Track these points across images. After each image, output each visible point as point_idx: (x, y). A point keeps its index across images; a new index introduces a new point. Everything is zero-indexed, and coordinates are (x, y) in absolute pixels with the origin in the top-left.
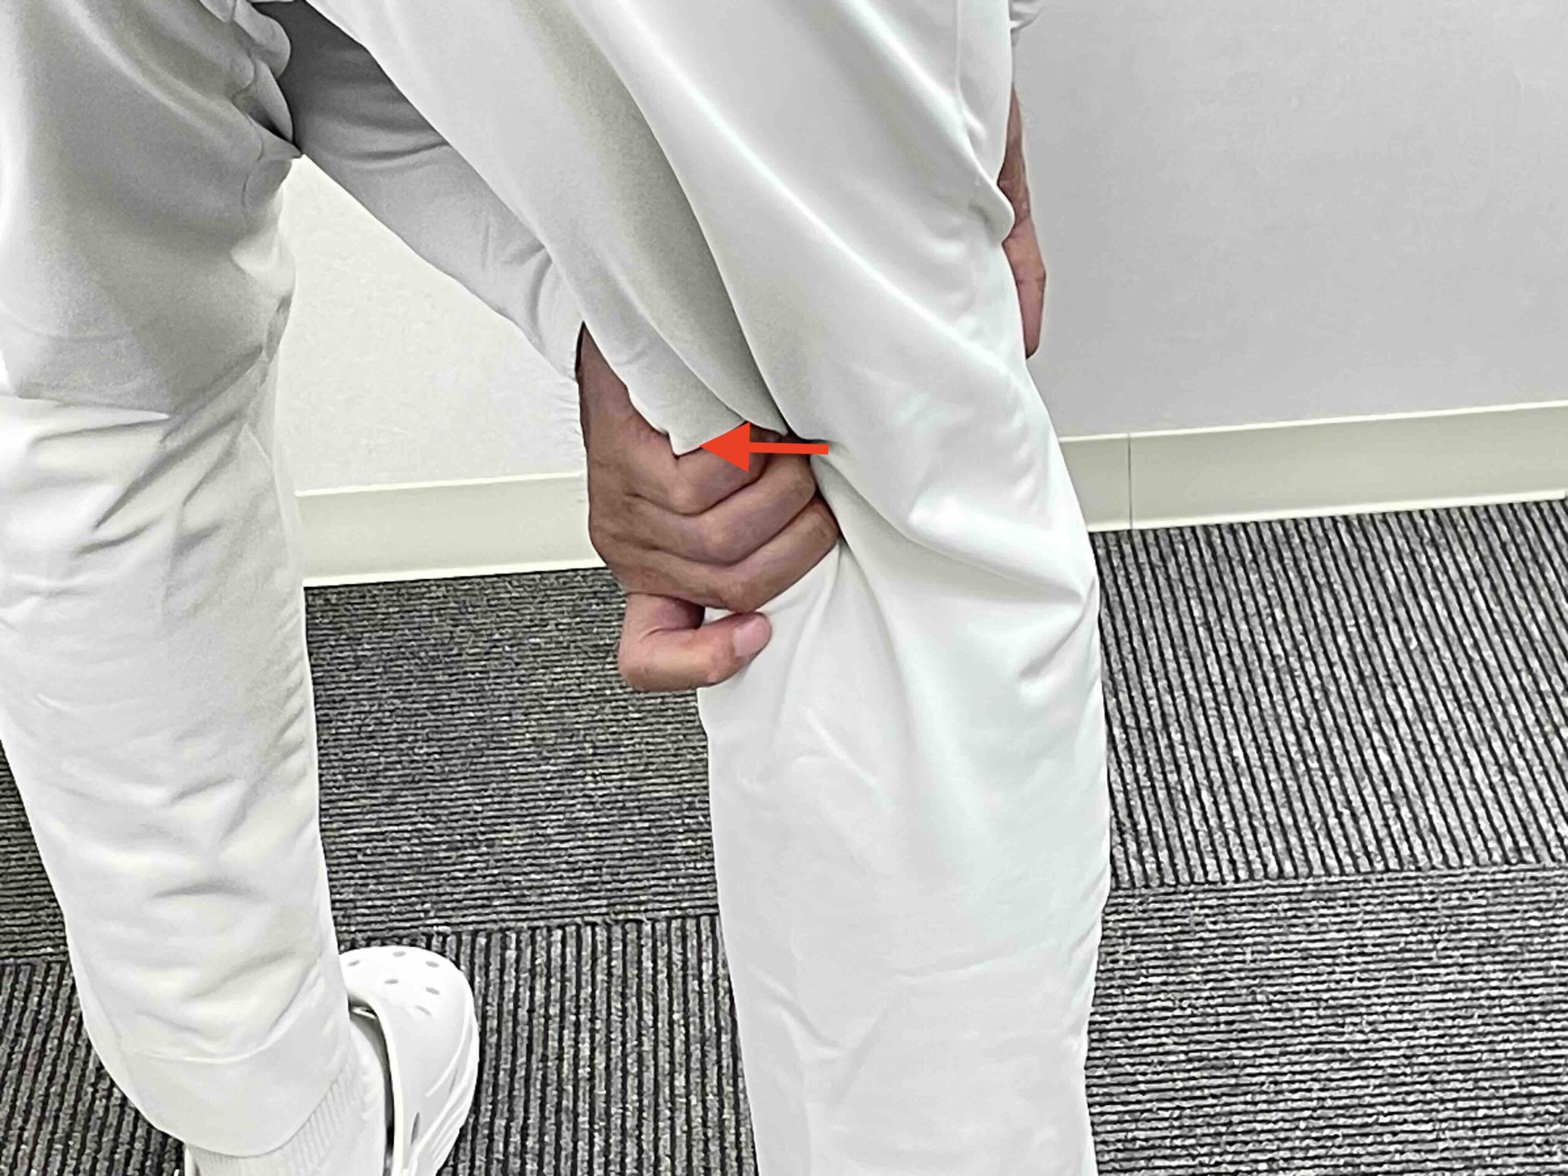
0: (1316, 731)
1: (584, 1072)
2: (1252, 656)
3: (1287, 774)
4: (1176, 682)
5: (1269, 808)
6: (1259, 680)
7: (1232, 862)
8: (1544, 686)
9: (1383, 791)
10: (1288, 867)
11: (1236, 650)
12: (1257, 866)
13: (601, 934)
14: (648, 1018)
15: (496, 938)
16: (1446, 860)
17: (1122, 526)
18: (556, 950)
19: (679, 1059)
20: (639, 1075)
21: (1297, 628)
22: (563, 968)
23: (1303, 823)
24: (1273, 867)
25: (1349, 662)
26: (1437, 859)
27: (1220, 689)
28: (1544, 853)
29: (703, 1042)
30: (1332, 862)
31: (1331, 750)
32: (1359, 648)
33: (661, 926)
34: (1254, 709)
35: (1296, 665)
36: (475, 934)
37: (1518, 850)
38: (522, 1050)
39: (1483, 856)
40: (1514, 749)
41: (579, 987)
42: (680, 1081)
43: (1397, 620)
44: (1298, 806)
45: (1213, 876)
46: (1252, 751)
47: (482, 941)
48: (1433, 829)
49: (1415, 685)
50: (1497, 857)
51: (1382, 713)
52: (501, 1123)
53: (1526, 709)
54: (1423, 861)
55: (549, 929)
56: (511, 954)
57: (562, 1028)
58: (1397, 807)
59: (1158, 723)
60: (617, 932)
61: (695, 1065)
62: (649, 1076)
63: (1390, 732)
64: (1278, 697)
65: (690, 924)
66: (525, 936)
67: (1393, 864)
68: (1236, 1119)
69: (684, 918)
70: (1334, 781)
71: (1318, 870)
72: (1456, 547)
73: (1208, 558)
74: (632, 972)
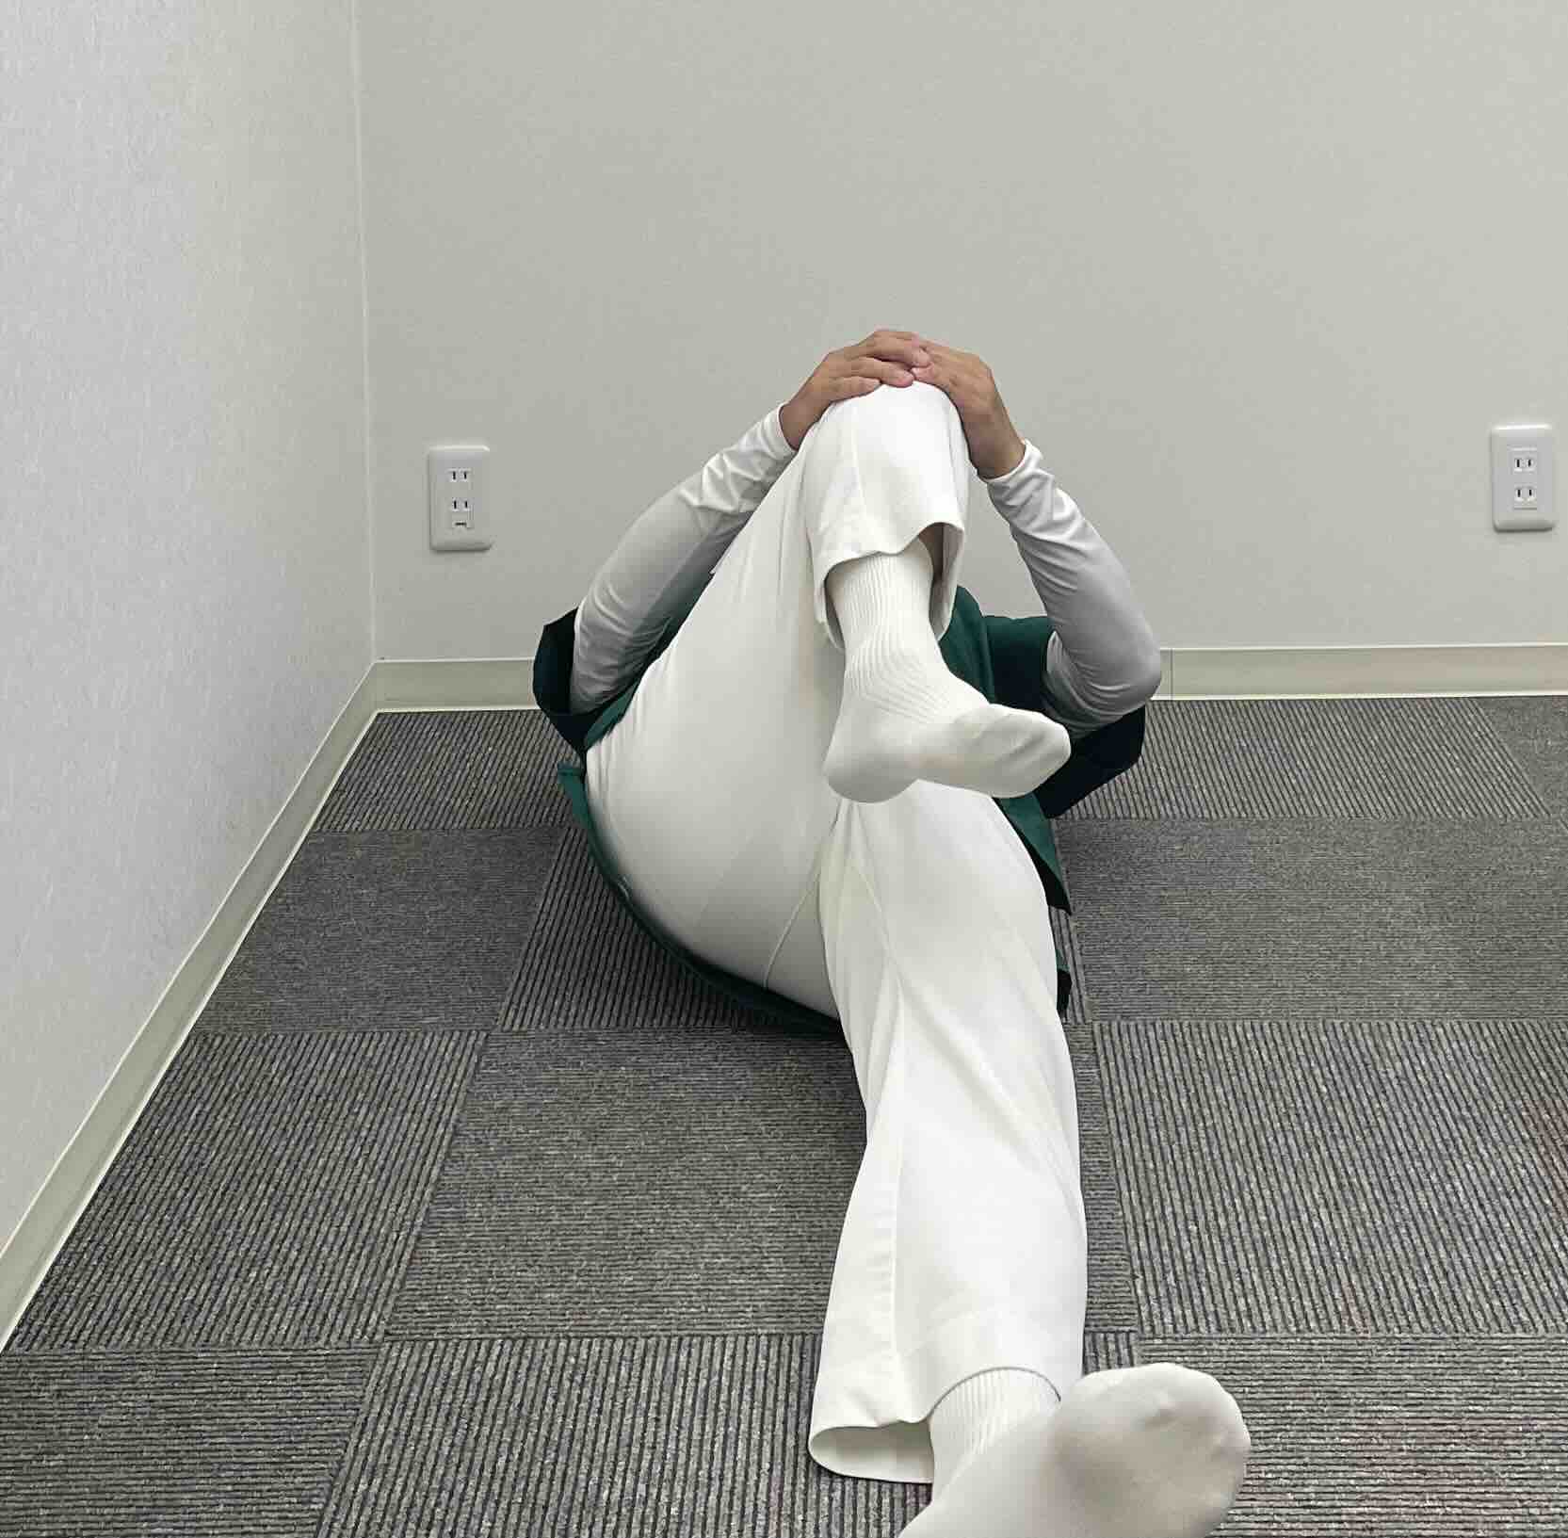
3: (1246, 785)
4: (1192, 752)
5: (1235, 795)
6: (1234, 754)
8: (1375, 760)
9: (1292, 792)
10: (1244, 815)
12: (1229, 814)
16: (1320, 816)
17: (1169, 698)
21: (1254, 737)
23: (1252, 801)
25: (1279, 749)
26: (1316, 813)
27: (1213, 755)
28: (1369, 815)
30: (1265, 814)
31: (1267, 777)
32: (1285, 745)
34: (1230, 763)
35: (1253, 749)
37: (1356, 813)
40: (1358, 781)
43: (1304, 736)
44: (1250, 795)
46: (1229, 777)
48: (1316, 806)
49: (1311, 759)
50: (1346, 815)
51: (1294, 767)
53: (1366, 768)
54: (1310, 816)
58: (1299, 798)
59: (1182, 765)
63: (1296, 772)
64: (1243, 760)
67: (1294, 814)
70: (1268, 788)
71: (1258, 816)
72: (1336, 712)
73: (1210, 711)
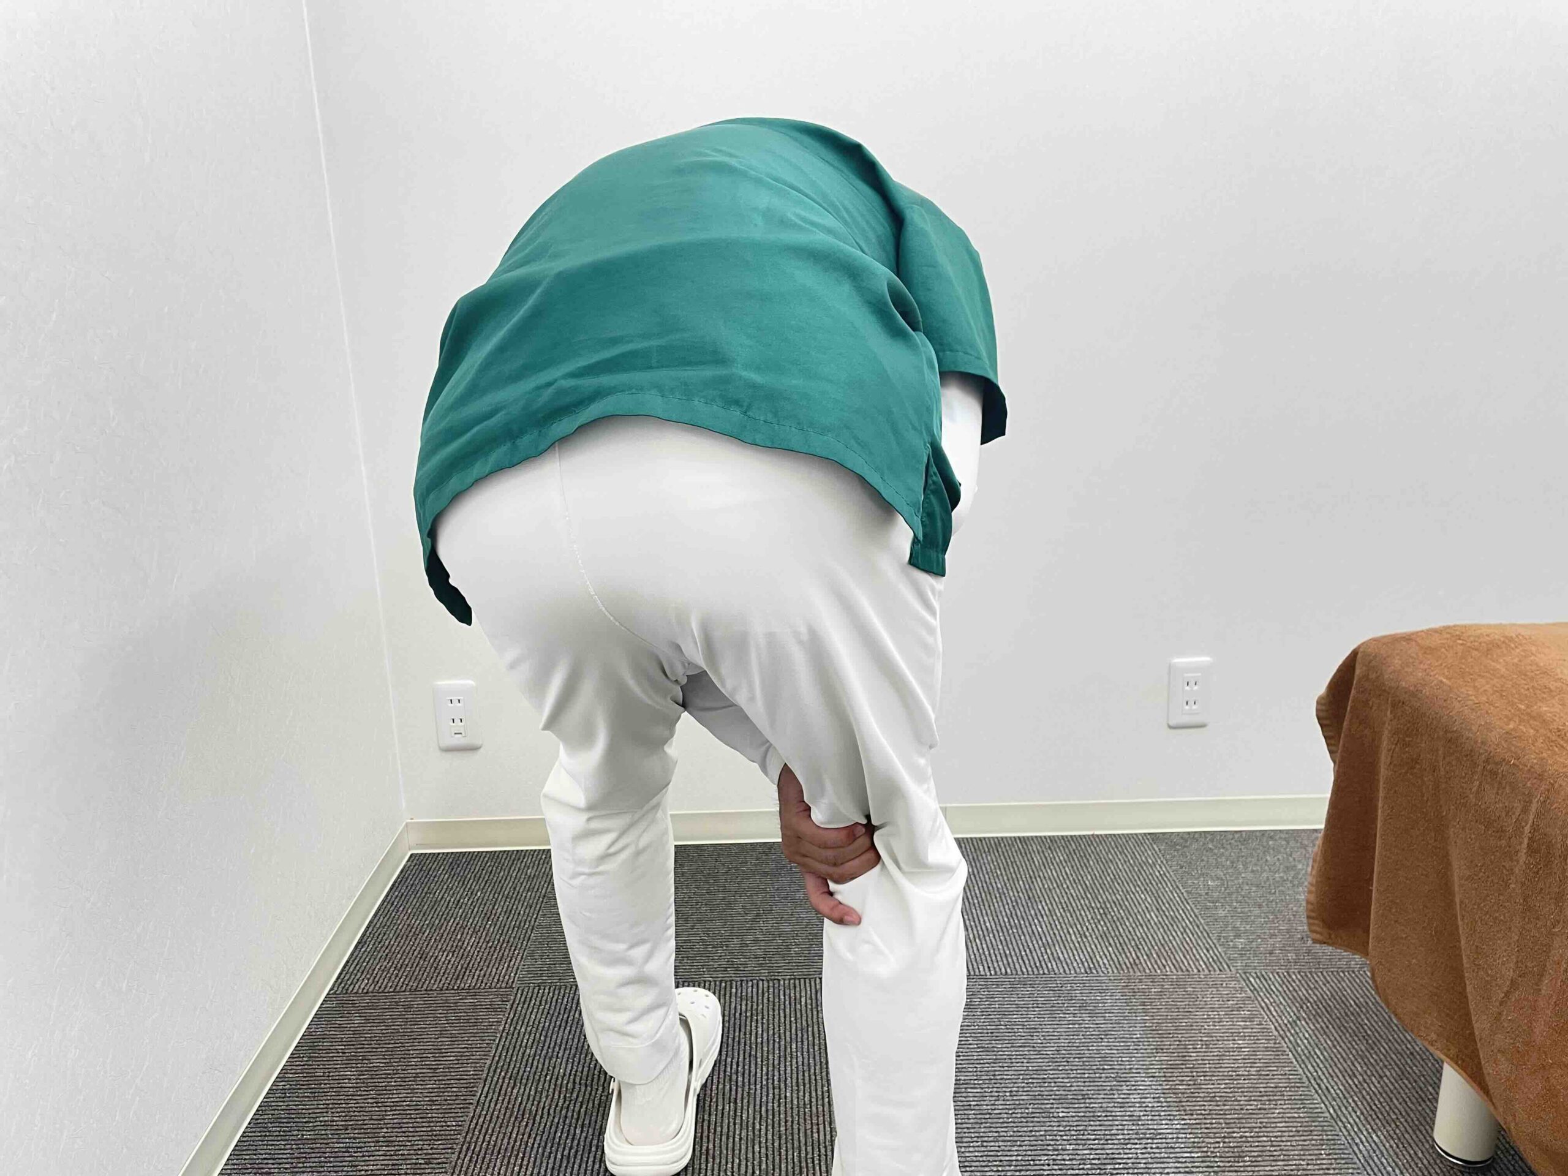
0: (1015, 917)
1: (759, 1040)
2: (991, 888)
3: (1006, 934)
6: (993, 897)
7: (989, 967)
11: (985, 885)
12: (997, 969)
13: (766, 985)
14: (782, 1019)
15: (729, 983)
16: (1065, 971)
18: (750, 990)
19: (794, 1037)
20: (779, 1042)
21: (1005, 878)
22: (752, 997)
23: (1013, 953)
24: (1003, 970)
25: (1024, 892)
26: (1062, 971)
27: (980, 899)
28: (1099, 970)
29: (802, 1030)
31: (1020, 925)
32: (1027, 886)
33: (787, 982)
34: (992, 908)
35: (1006, 892)
36: (721, 982)
37: (1090, 968)
38: (737, 1030)
39: (1078, 970)
40: (1085, 928)
41: (758, 1005)
42: (794, 1046)
43: (1039, 876)
44: (1010, 946)
45: (982, 973)
47: (723, 984)
48: (1059, 958)
49: (1048, 902)
50: (1083, 970)
51: (1037, 912)
52: (729, 1060)
53: (1088, 913)
54: (1057, 971)
55: (747, 981)
56: (734, 990)
57: (751, 1022)
58: (1046, 949)
60: (771, 984)
61: (799, 1040)
62: (783, 1043)
63: (1040, 919)
64: (1000, 904)
65: (797, 982)
66: (739, 983)
67: (1046, 972)
68: (997, 1073)
69: (795, 979)
72: (1058, 851)
73: (973, 850)
74: (777, 1000)
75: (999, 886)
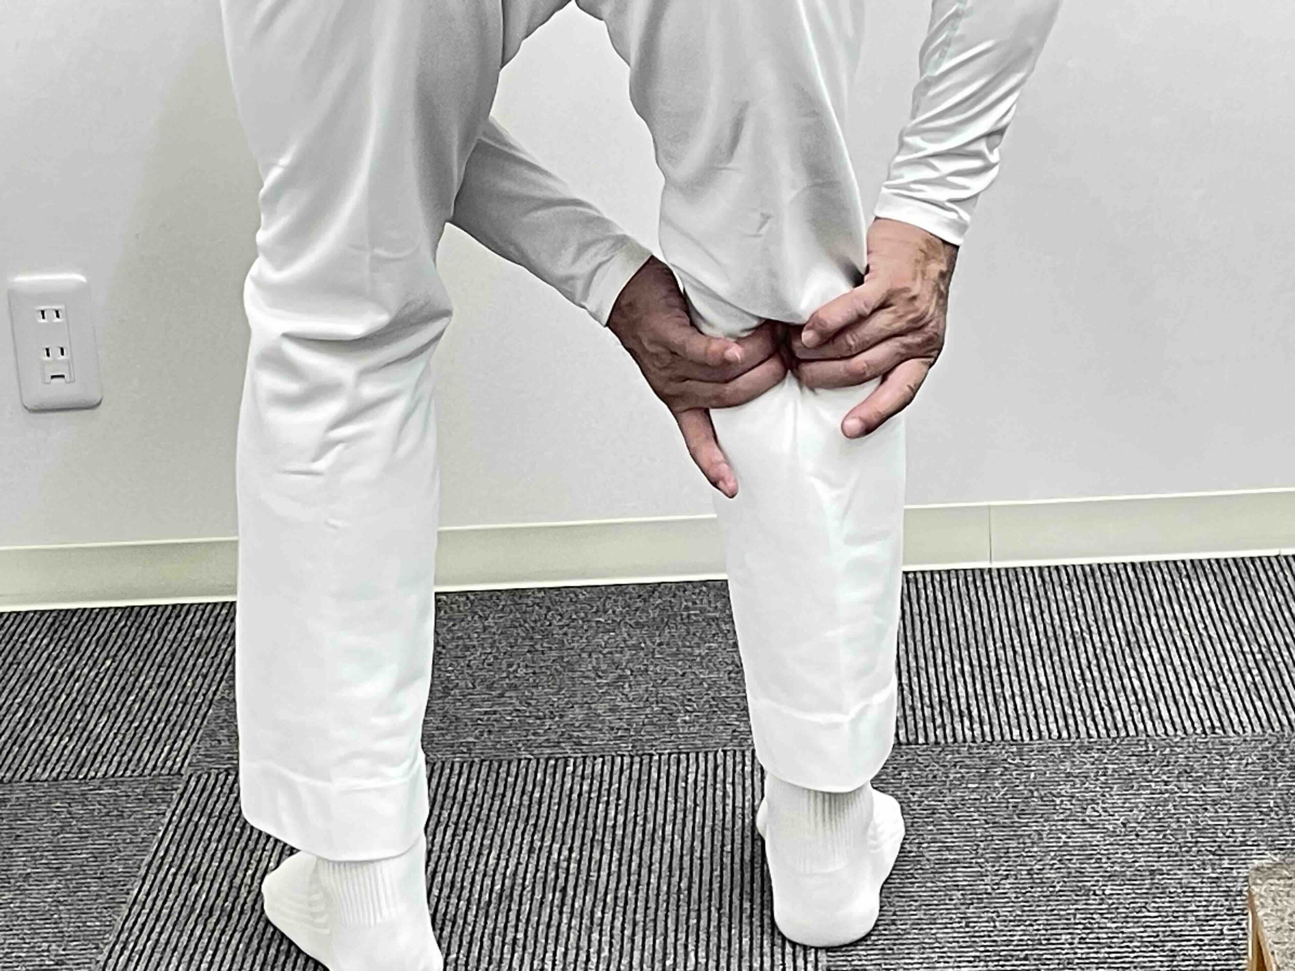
2: (1059, 632)
3: (1072, 690)
6: (1062, 644)
11: (1049, 629)
15: (561, 762)
17: (985, 565)
28: (1229, 730)
31: (1102, 678)
33: (665, 756)
35: (1087, 637)
37: (1213, 727)
39: (1190, 730)
44: (1076, 705)
45: (1017, 738)
47: (552, 762)
50: (1199, 731)
55: (595, 758)
56: (570, 769)
57: (598, 803)
60: (637, 759)
68: (1011, 850)
73: (1039, 582)
75: (1076, 629)
